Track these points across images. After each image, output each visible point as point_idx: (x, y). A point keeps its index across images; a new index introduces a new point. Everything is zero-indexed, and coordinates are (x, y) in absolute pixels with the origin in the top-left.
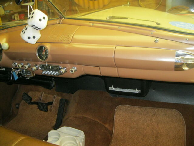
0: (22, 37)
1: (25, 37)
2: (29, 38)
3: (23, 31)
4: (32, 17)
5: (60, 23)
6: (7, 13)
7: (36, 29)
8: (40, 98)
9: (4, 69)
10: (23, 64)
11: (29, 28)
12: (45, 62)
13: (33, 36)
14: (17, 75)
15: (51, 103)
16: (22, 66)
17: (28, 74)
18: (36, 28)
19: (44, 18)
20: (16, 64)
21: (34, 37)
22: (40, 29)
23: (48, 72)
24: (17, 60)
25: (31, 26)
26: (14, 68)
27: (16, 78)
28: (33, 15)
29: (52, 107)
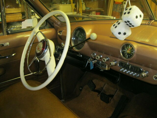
0: (112, 31)
1: (115, 31)
2: (120, 33)
3: (114, 25)
4: (129, 13)
5: (149, 25)
6: (87, 9)
7: (128, 26)
8: (102, 88)
9: (81, 56)
10: (101, 56)
11: (122, 24)
12: (127, 61)
13: (124, 32)
14: (93, 65)
15: (112, 96)
16: (101, 58)
17: (103, 67)
18: (130, 25)
19: (141, 16)
20: (95, 54)
21: (125, 34)
22: (133, 26)
23: (126, 70)
24: (96, 51)
25: (126, 22)
26: (92, 58)
27: (92, 67)
28: (130, 11)
29: (112, 99)
